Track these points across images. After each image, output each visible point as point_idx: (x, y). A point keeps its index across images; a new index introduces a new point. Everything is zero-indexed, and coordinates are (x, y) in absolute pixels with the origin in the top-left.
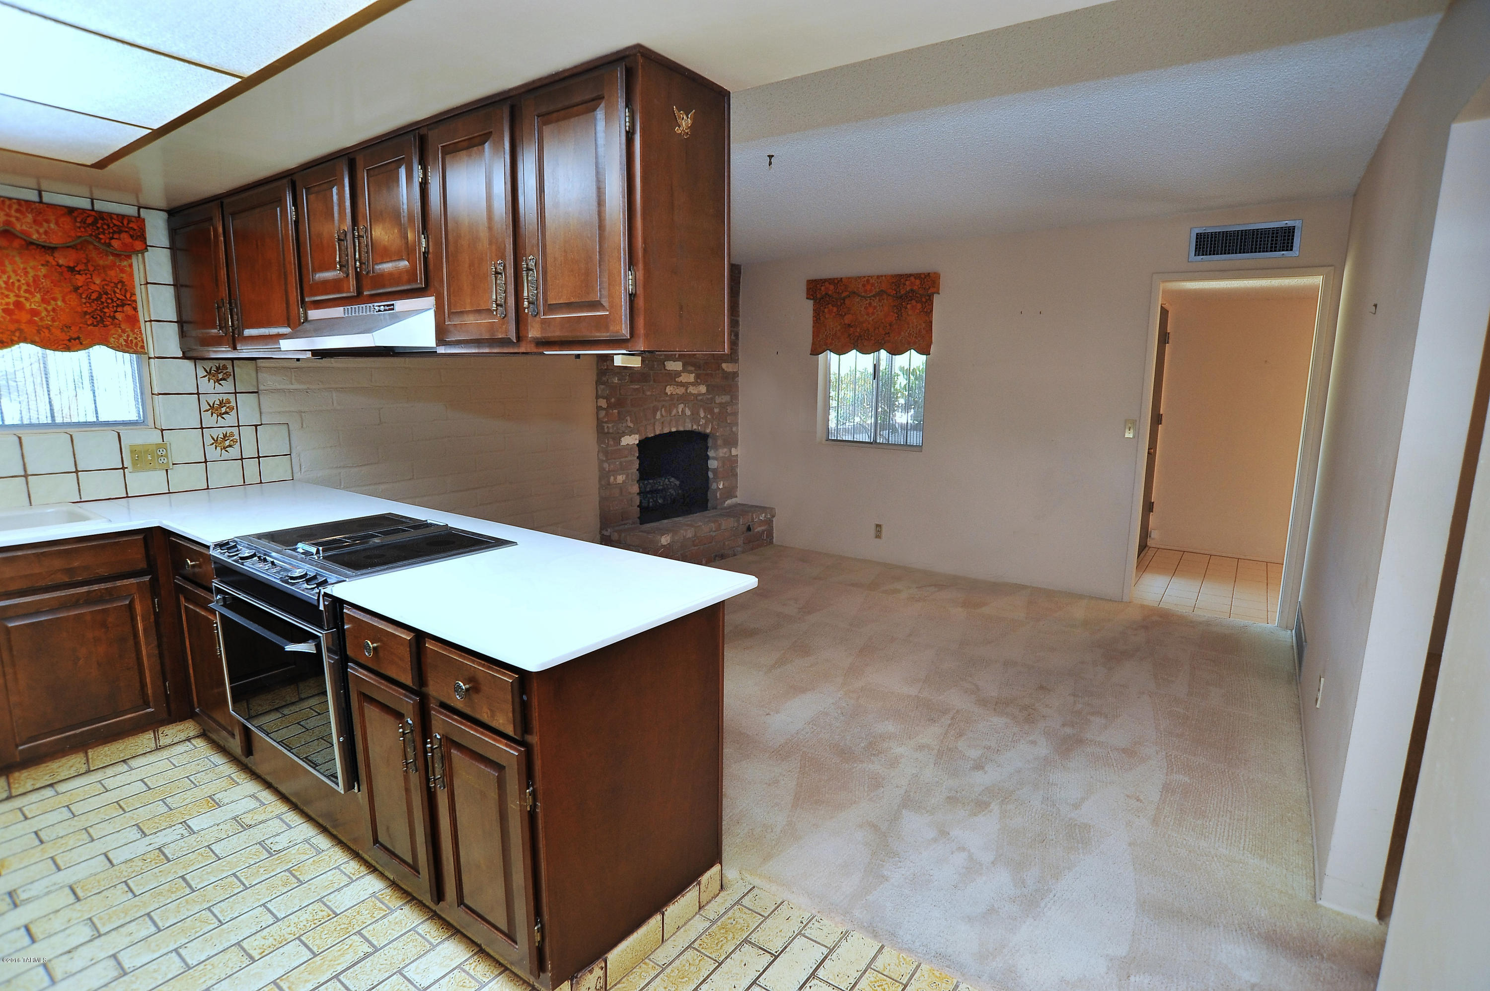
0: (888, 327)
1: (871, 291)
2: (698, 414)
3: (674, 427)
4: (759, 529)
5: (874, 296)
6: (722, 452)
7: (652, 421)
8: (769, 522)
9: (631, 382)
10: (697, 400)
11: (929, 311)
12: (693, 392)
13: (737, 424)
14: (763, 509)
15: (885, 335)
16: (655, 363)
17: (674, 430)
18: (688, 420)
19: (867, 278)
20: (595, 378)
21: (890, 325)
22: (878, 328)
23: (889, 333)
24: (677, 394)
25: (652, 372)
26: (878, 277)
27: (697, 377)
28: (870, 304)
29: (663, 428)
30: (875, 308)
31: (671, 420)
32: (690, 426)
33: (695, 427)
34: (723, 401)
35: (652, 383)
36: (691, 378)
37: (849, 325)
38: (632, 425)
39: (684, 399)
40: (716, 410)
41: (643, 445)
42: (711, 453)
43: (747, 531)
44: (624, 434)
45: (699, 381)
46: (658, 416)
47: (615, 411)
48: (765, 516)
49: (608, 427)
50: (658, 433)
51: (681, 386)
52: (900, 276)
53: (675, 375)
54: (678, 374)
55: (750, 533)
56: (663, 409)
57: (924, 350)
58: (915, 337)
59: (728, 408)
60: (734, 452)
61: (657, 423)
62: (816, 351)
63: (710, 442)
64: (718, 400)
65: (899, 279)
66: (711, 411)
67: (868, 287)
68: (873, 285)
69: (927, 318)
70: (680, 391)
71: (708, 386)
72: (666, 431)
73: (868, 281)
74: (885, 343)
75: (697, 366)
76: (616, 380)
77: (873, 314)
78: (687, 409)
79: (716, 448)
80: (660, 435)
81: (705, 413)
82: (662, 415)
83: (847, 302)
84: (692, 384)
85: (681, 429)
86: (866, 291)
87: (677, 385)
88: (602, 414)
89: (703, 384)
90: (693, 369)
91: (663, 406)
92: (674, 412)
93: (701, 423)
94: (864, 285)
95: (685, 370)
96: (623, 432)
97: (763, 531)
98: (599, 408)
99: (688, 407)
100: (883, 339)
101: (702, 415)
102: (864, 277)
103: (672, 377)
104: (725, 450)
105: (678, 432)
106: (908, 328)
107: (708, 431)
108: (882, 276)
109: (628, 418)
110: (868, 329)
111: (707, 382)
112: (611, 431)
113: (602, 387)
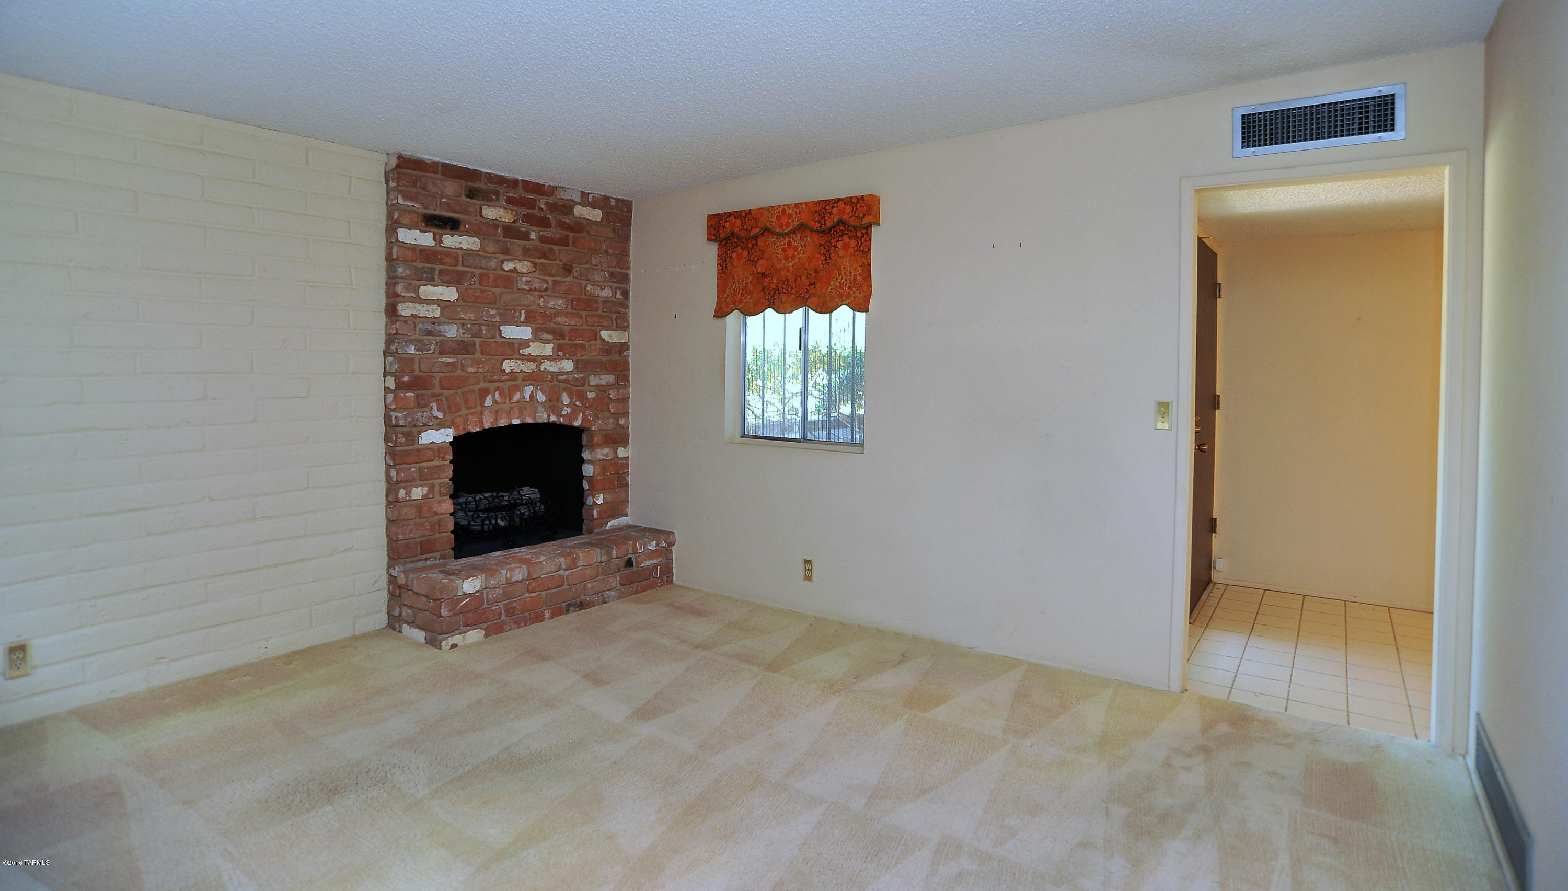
0: (813, 275)
1: (788, 225)
2: (558, 399)
3: (517, 418)
4: (648, 563)
5: (794, 232)
6: (602, 453)
7: (479, 408)
8: (666, 553)
9: (440, 353)
10: (558, 381)
11: (866, 250)
12: (552, 369)
13: (626, 414)
14: (656, 533)
15: (809, 285)
16: (483, 328)
17: (516, 422)
18: (540, 409)
19: (782, 207)
20: (382, 347)
21: (816, 272)
22: (800, 277)
23: (814, 283)
24: (521, 371)
25: (478, 341)
26: (797, 205)
27: (559, 348)
28: (789, 244)
29: (497, 420)
30: (796, 249)
31: (512, 408)
32: (545, 416)
33: (553, 418)
34: (603, 382)
35: (477, 355)
36: (548, 349)
37: (763, 274)
38: (440, 415)
39: (535, 378)
40: (591, 395)
41: (457, 443)
42: (586, 455)
43: (625, 567)
44: (426, 427)
45: (560, 354)
46: (488, 401)
47: (410, 394)
48: (657, 545)
49: (396, 417)
50: (487, 426)
51: (529, 360)
52: (826, 202)
53: (520, 344)
54: (525, 344)
55: (629, 571)
56: (497, 394)
57: (861, 305)
58: (849, 287)
59: (611, 392)
60: (621, 452)
61: (486, 412)
62: (721, 313)
63: (585, 438)
64: (593, 380)
65: (824, 207)
66: (582, 396)
67: (784, 220)
68: (790, 216)
69: (864, 260)
70: (529, 367)
71: (577, 363)
72: (503, 423)
73: (784, 211)
74: (809, 297)
75: (558, 334)
76: (412, 350)
77: (793, 257)
78: (539, 393)
79: (592, 447)
80: (491, 430)
81: (571, 397)
82: (495, 402)
83: (760, 242)
84: (549, 358)
85: (529, 420)
86: (781, 226)
87: (523, 360)
88: (390, 397)
89: (568, 359)
90: (550, 337)
91: (497, 389)
92: (516, 397)
93: (564, 413)
94: (778, 218)
95: (536, 338)
96: (425, 425)
97: (655, 567)
98: (387, 389)
99: (541, 390)
100: (807, 292)
101: (566, 400)
102: (779, 206)
103: (513, 348)
104: (606, 450)
105: (523, 426)
106: (840, 275)
107: (577, 423)
108: (801, 204)
109: (434, 405)
110: (787, 279)
111: (575, 355)
112: (401, 423)
113: (390, 359)
